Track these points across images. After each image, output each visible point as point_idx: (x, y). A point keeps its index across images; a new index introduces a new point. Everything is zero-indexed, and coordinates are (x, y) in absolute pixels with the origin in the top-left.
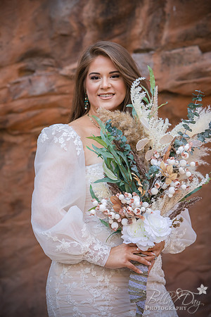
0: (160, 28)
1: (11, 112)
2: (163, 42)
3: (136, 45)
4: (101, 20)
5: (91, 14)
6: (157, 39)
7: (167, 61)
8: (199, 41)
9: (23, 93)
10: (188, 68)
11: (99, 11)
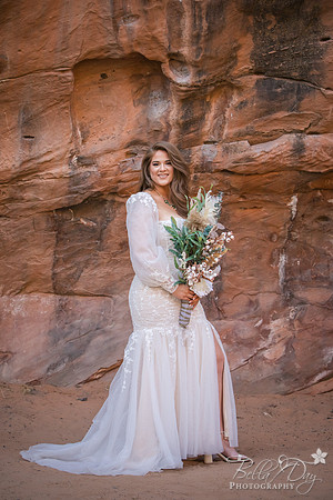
0: (222, 128)
1: (120, 181)
2: (224, 137)
3: (205, 139)
4: (181, 121)
5: (175, 117)
6: (221, 136)
7: (227, 150)
8: (248, 137)
9: (129, 169)
10: (240, 155)
11: (180, 115)
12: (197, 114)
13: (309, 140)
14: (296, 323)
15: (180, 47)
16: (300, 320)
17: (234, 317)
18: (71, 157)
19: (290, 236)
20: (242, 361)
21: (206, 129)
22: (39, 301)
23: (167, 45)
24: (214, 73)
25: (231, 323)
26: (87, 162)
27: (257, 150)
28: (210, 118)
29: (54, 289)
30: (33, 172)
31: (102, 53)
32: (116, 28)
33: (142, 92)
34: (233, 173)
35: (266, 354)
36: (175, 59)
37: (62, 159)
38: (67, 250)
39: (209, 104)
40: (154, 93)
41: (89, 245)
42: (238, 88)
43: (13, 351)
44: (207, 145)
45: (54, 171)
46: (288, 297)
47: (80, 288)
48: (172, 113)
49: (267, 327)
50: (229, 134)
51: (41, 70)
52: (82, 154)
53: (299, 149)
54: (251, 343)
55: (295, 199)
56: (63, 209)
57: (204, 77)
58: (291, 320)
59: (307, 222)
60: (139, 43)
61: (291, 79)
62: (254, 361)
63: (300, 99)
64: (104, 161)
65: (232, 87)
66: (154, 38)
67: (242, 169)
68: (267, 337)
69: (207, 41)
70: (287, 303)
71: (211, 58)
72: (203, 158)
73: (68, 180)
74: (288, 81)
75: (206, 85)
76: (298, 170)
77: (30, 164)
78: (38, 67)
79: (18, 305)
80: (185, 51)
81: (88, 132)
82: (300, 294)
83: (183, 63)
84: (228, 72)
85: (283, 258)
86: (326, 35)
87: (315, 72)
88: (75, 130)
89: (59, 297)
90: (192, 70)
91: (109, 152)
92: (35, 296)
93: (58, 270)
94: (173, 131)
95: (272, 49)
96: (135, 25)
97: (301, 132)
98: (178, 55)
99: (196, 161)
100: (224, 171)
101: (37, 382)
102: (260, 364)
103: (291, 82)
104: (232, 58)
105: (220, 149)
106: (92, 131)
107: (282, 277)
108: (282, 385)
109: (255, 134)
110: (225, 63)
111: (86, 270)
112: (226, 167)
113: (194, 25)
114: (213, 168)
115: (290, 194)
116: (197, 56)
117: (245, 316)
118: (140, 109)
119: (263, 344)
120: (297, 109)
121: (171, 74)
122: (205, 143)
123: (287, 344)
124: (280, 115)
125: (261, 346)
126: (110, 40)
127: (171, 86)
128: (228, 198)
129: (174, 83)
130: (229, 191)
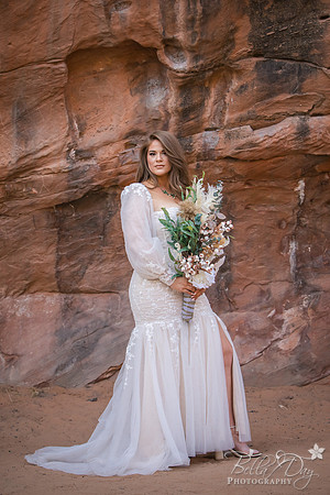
0: (223, 114)
1: (120, 174)
2: (225, 123)
3: (206, 125)
4: (180, 109)
5: (174, 105)
6: (221, 121)
7: (229, 136)
8: (250, 122)
9: (129, 160)
10: (243, 141)
11: (179, 103)
12: (196, 101)
13: (313, 122)
14: (310, 311)
15: (175, 32)
16: (314, 308)
17: (245, 308)
18: (69, 151)
19: (299, 222)
20: (256, 353)
21: (207, 115)
22: (44, 301)
23: (161, 31)
24: (211, 57)
25: (244, 314)
26: (86, 155)
27: (260, 135)
28: (210, 104)
29: (59, 287)
30: (30, 168)
31: (95, 42)
32: (109, 16)
33: (138, 80)
34: (236, 159)
35: (280, 345)
36: (171, 45)
37: (59, 153)
38: (70, 247)
39: (208, 90)
40: (151, 81)
41: (92, 241)
42: (237, 72)
43: (20, 353)
44: (208, 132)
45: (53, 166)
46: (300, 285)
47: (85, 285)
48: (170, 101)
49: (279, 317)
50: (230, 120)
51: (32, 63)
52: (80, 147)
53: (303, 132)
54: (264, 334)
55: (302, 183)
56: (64, 205)
57: (201, 62)
58: (304, 309)
59: (316, 206)
60: (132, 31)
61: (291, 60)
62: (268, 352)
63: (302, 80)
64: (102, 154)
65: (231, 71)
66: (148, 25)
67: (245, 155)
68: (280, 327)
69: (202, 24)
70: (300, 291)
71: (208, 42)
72: (205, 145)
73: (66, 175)
74: (288, 62)
75: (203, 70)
76: (304, 153)
77: (27, 160)
78: (30, 59)
79: (22, 306)
80: (181, 36)
81: (86, 124)
82: (313, 281)
83: (179, 49)
84: (225, 56)
85: (293, 246)
86: (325, 13)
87: (316, 51)
88: (71, 123)
89: (64, 295)
90: (188, 56)
91: (107, 143)
92: (39, 296)
93: (62, 268)
94: (173, 119)
95: (270, 30)
96: (127, 11)
97: (305, 114)
98: (173, 40)
99: (197, 149)
100: (227, 158)
101: (45, 384)
102: (276, 355)
103: (292, 63)
104: (229, 41)
105: (222, 135)
106: (89, 123)
107: (293, 265)
108: (298, 376)
109: (257, 118)
110: (223, 47)
111: (91, 267)
112: (229, 154)
113: (188, 9)
114: (216, 155)
115: (296, 179)
116: (193, 41)
117: (257, 307)
118: (137, 98)
119: (276, 335)
120: (300, 90)
121: (167, 61)
122: (206, 130)
123: (301, 333)
124: (282, 97)
125: (275, 337)
126: (103, 28)
127: (168, 73)
128: (232, 186)
129: (171, 69)
130: (233, 178)
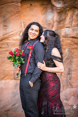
12: (63, 18)
17: (76, 87)
18: (20, 33)
21: (67, 23)
22: (9, 82)
24: (70, 3)
25: (75, 89)
28: (68, 19)
29: (14, 78)
30: (7, 38)
33: (44, 10)
34: (76, 38)
37: (17, 34)
39: (67, 14)
40: (49, 11)
44: (67, 28)
45: (14, 38)
48: (55, 17)
50: (74, 24)
51: (9, 3)
57: (66, 5)
65: (76, 8)
72: (66, 33)
73: (19, 41)
77: (6, 36)
84: (74, 3)
88: (21, 24)
89: (16, 81)
90: (62, 2)
94: (55, 24)
99: (63, 34)
100: (73, 37)
105: (71, 30)
114: (69, 36)
118: (44, 16)
121: (54, 3)
127: (55, 8)
128: (74, 47)
129: (55, 7)
130: (74, 44)
